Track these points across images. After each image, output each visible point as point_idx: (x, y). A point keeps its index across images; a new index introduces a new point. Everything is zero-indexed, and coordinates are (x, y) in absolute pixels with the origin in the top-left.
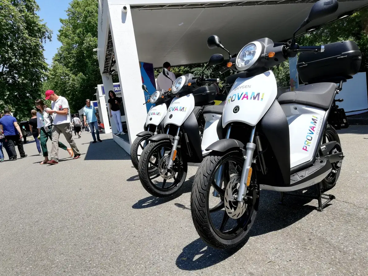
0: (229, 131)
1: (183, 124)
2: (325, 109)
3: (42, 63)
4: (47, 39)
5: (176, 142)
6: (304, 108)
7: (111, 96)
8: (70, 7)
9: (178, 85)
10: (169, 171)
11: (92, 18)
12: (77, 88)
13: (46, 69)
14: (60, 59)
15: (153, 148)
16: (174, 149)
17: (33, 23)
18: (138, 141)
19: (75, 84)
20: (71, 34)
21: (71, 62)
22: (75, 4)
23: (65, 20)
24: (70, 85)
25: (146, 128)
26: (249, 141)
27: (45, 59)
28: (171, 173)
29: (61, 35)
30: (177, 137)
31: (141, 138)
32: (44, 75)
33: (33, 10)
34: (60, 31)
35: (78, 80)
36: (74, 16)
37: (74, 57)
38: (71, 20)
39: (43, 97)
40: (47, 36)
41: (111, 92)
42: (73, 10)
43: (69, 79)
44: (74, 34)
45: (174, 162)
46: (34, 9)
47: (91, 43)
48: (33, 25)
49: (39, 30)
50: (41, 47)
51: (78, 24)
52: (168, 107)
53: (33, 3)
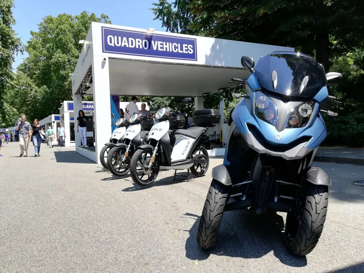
0: (150, 142)
1: (133, 139)
2: (195, 139)
3: (9, 72)
4: (19, 52)
5: (128, 148)
6: (185, 136)
7: (81, 114)
8: (43, 21)
9: (133, 119)
10: (123, 162)
11: (64, 36)
12: (38, 99)
13: (12, 79)
14: (25, 69)
15: (115, 150)
16: (127, 151)
17: (7, 36)
18: (106, 148)
19: (37, 96)
20: (40, 47)
21: (35, 74)
22: (48, 19)
23: (36, 33)
24: (32, 96)
25: (111, 141)
26: (156, 146)
27: (12, 68)
28: (124, 164)
29: (29, 47)
30: (129, 146)
31: (107, 146)
32: (10, 84)
33: (9, 24)
34: (29, 42)
35: (41, 92)
36: (45, 31)
37: (39, 69)
38: (42, 33)
39: (5, 105)
40: (19, 49)
41: (81, 111)
42: (45, 25)
43: (31, 90)
44: (43, 47)
45: (126, 158)
46: (10, 22)
47: (59, 59)
48: (7, 37)
49: (13, 43)
50: (11, 59)
51: (48, 39)
52: (126, 129)
53: (10, 17)
